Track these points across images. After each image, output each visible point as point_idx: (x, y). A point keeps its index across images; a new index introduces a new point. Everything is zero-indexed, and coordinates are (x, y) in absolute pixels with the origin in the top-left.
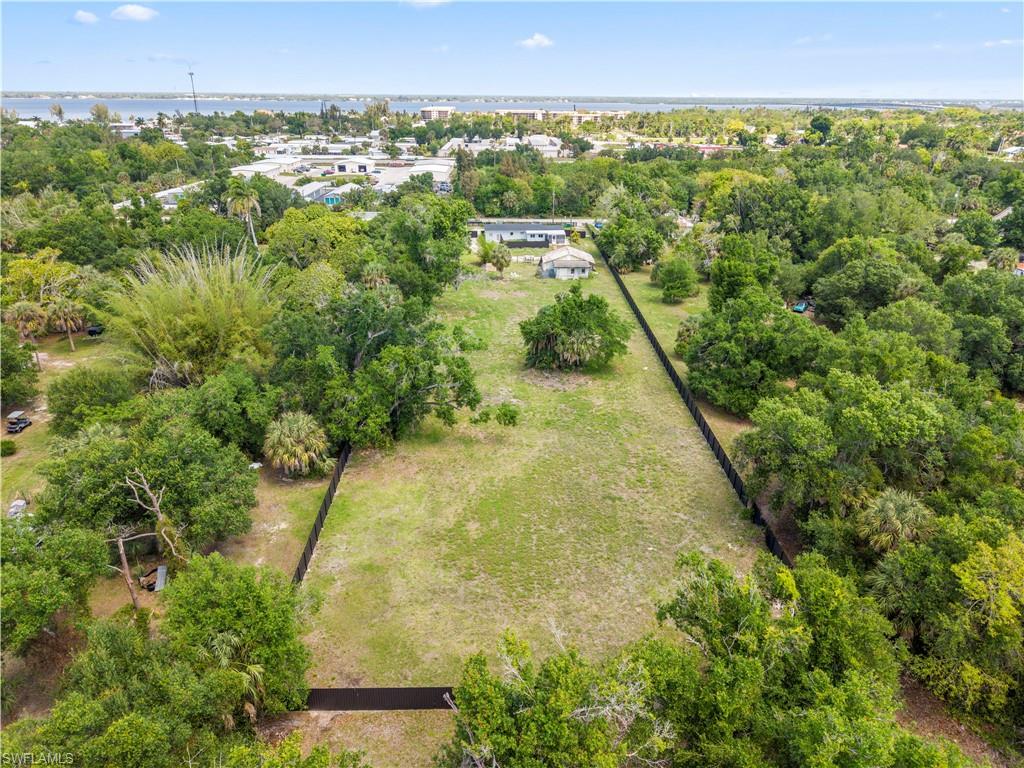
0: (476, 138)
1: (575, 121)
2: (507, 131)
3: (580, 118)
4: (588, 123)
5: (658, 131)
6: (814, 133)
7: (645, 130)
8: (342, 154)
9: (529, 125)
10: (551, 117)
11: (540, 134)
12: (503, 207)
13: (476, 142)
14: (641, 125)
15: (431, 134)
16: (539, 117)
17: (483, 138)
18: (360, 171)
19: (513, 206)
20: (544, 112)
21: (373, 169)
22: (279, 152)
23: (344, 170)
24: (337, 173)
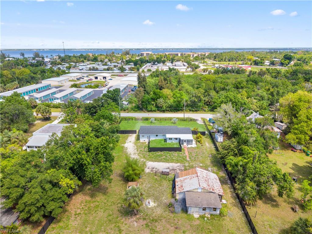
0: (156, 63)
1: (192, 56)
2: (168, 60)
3: (193, 55)
4: (196, 57)
5: (222, 60)
6: (286, 60)
7: (217, 59)
8: (103, 70)
9: (175, 58)
10: (183, 55)
11: (179, 61)
12: (157, 106)
13: (156, 65)
14: (215, 58)
15: (139, 62)
16: (179, 55)
17: (159, 63)
18: (103, 79)
19: (162, 106)
20: (181, 53)
21: (110, 78)
22: (80, 70)
23: (97, 79)
24: (94, 80)
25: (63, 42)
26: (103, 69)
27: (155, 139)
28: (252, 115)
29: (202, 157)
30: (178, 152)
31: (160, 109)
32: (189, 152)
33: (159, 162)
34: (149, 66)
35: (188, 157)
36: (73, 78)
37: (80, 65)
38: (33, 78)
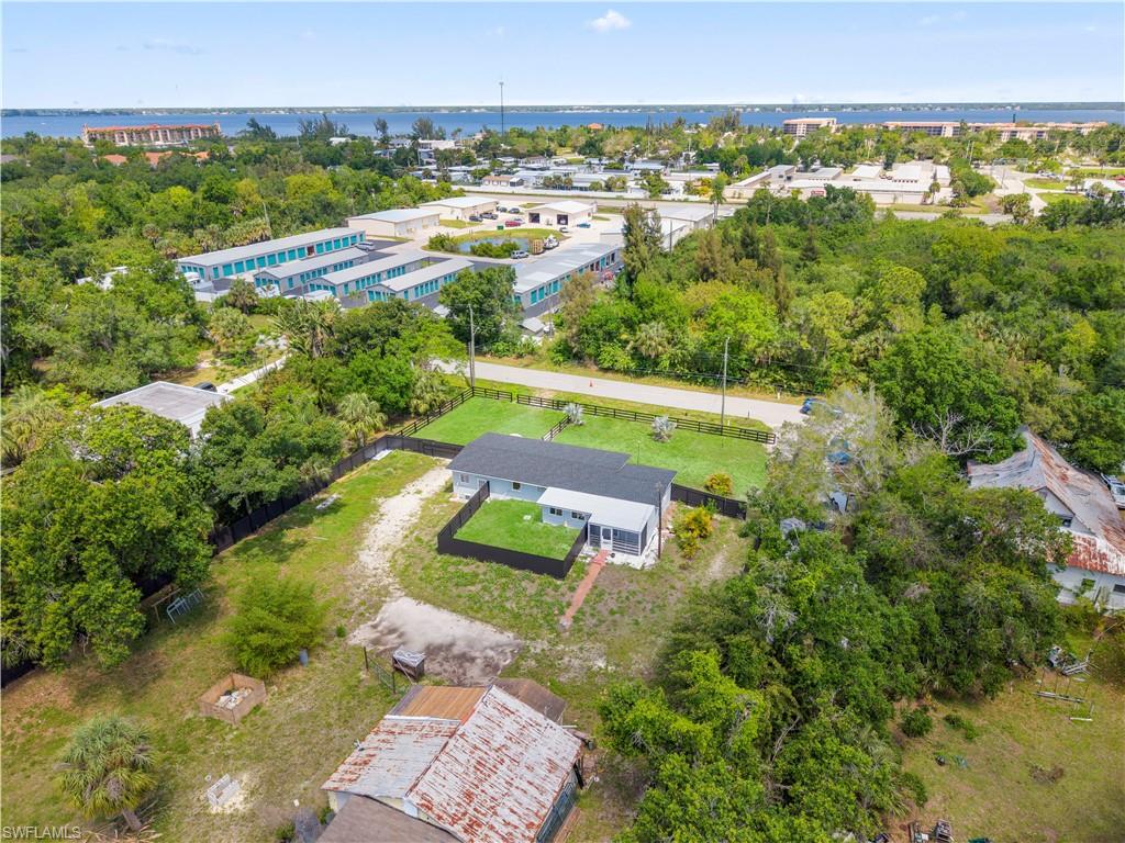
0: (817, 165)
17: (827, 165)
18: (559, 223)
19: (657, 356)
20: (958, 124)
21: (585, 219)
22: (513, 184)
23: (538, 221)
24: (527, 224)
25: (502, 84)
26: (588, 185)
27: (508, 498)
28: (1016, 456)
29: (637, 623)
30: (545, 578)
31: (645, 366)
32: (595, 587)
33: (437, 605)
34: (781, 177)
35: (570, 612)
36: (458, 213)
37: (529, 166)
38: (327, 208)
